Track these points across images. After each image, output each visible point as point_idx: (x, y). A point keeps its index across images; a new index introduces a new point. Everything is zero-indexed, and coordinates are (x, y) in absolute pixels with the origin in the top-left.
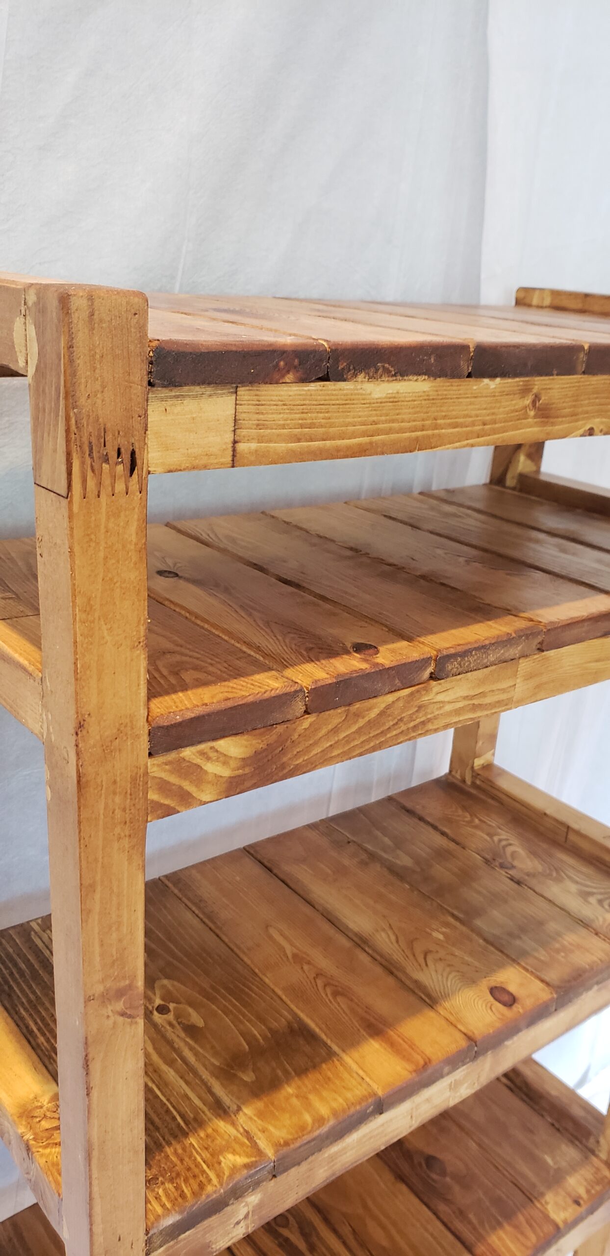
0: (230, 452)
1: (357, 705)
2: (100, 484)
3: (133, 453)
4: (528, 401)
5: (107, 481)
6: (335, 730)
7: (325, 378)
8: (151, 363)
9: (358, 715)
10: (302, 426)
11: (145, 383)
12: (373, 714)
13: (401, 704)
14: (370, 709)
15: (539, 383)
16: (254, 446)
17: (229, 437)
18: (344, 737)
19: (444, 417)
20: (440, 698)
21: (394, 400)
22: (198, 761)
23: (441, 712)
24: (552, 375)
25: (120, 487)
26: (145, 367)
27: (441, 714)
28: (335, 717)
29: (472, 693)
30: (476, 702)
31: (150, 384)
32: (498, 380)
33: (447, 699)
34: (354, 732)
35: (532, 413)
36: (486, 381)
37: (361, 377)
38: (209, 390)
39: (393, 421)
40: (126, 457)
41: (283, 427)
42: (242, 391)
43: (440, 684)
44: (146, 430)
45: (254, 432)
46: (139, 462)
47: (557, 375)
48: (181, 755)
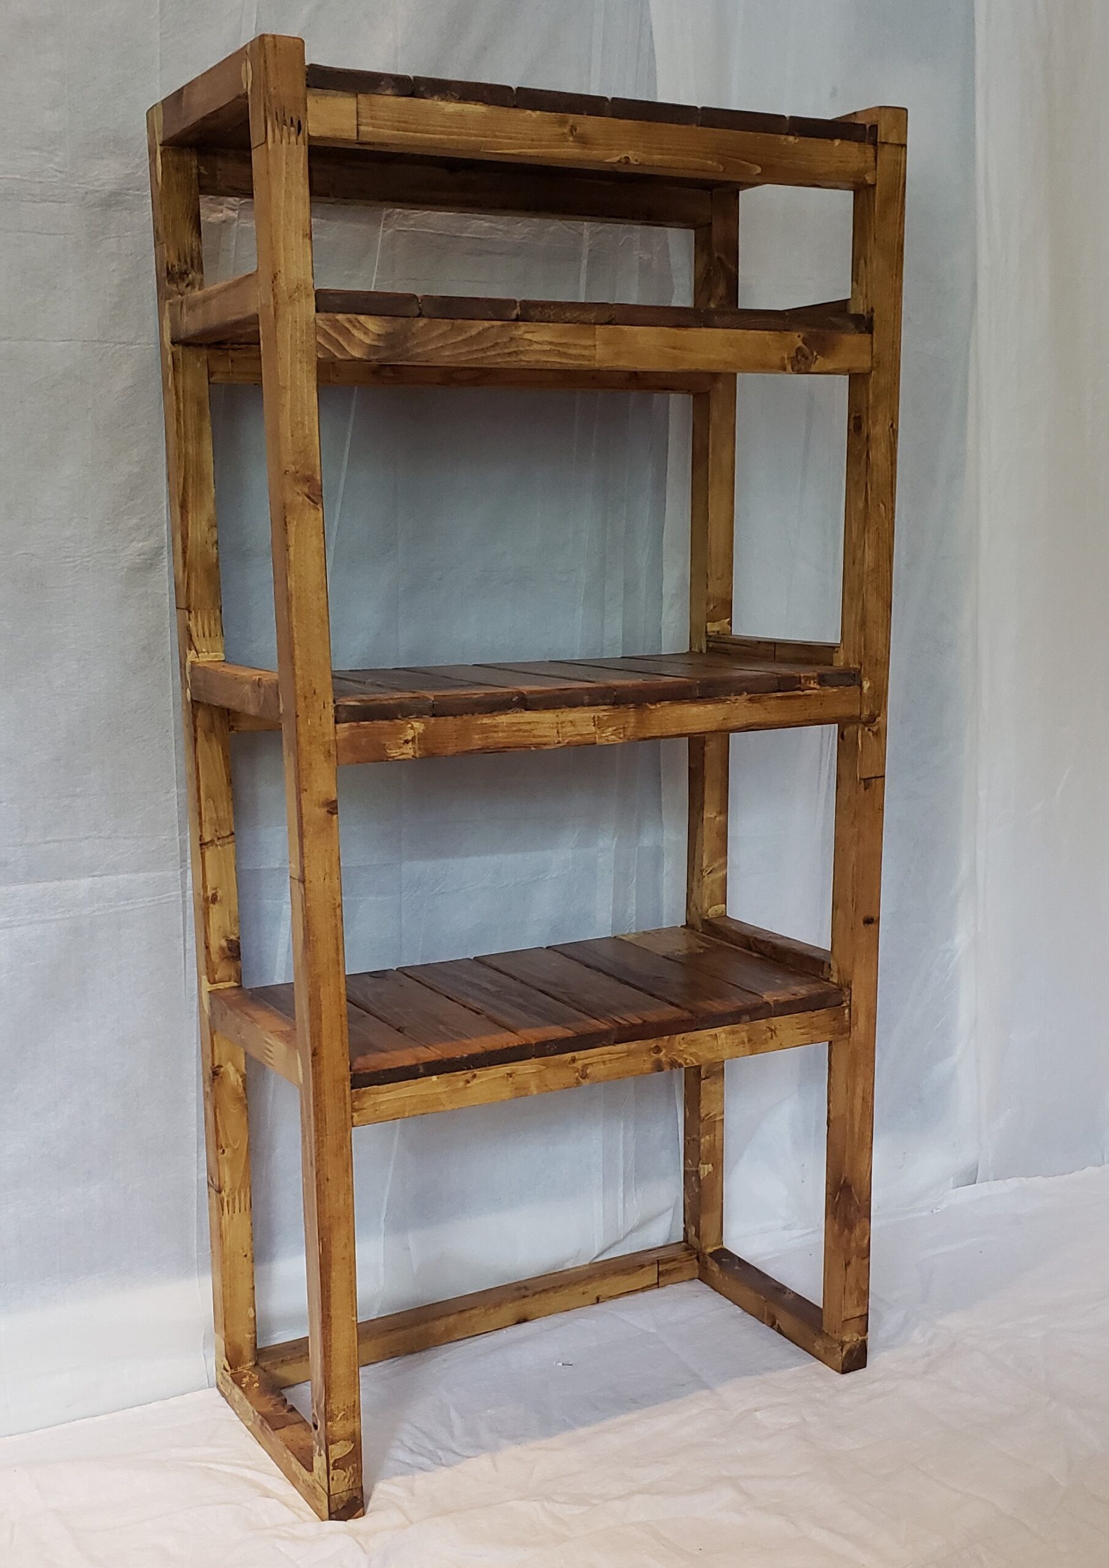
0: (355, 131)
1: (460, 321)
2: (282, 136)
3: (299, 122)
4: (566, 130)
5: (285, 134)
6: (443, 335)
7: (412, 95)
8: (307, 74)
9: (461, 330)
10: (399, 122)
11: (305, 85)
12: (474, 332)
13: (495, 331)
14: (471, 327)
15: (572, 118)
16: (370, 129)
17: (355, 122)
18: (452, 343)
19: (499, 131)
20: (528, 336)
21: (461, 115)
22: (347, 325)
23: (532, 348)
24: (583, 114)
25: (293, 139)
26: (304, 75)
27: (532, 350)
28: (444, 325)
29: (555, 340)
30: (561, 349)
31: (308, 86)
32: (538, 113)
33: (534, 339)
34: (459, 342)
35: (571, 139)
36: (529, 112)
37: (436, 97)
38: (340, 93)
39: (462, 128)
40: (295, 123)
41: (387, 120)
42: (360, 96)
43: (526, 325)
44: (306, 111)
45: (369, 121)
46: (303, 127)
47: (587, 115)
48: (337, 317)
